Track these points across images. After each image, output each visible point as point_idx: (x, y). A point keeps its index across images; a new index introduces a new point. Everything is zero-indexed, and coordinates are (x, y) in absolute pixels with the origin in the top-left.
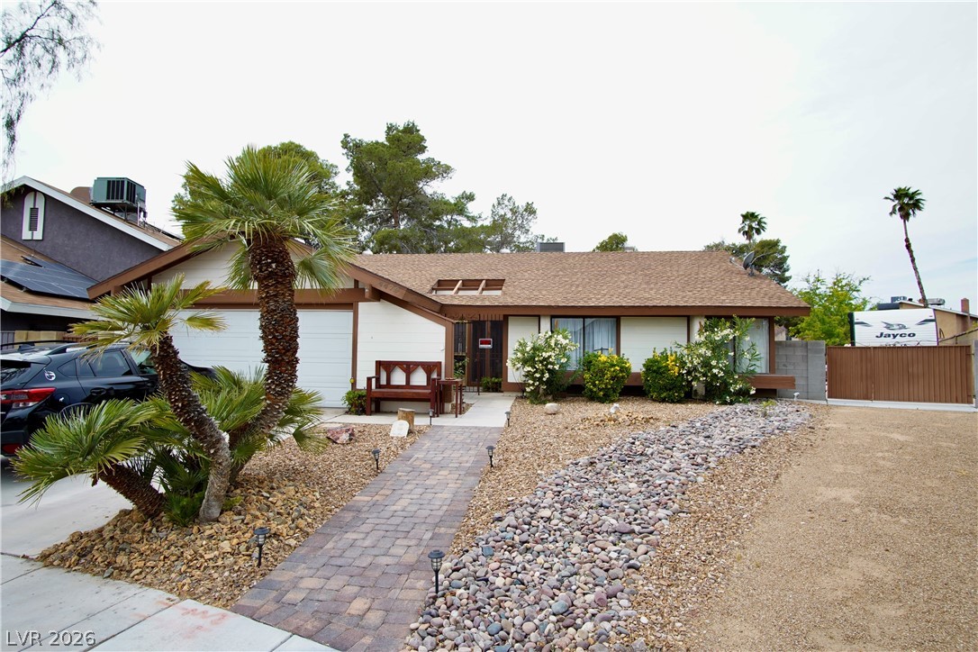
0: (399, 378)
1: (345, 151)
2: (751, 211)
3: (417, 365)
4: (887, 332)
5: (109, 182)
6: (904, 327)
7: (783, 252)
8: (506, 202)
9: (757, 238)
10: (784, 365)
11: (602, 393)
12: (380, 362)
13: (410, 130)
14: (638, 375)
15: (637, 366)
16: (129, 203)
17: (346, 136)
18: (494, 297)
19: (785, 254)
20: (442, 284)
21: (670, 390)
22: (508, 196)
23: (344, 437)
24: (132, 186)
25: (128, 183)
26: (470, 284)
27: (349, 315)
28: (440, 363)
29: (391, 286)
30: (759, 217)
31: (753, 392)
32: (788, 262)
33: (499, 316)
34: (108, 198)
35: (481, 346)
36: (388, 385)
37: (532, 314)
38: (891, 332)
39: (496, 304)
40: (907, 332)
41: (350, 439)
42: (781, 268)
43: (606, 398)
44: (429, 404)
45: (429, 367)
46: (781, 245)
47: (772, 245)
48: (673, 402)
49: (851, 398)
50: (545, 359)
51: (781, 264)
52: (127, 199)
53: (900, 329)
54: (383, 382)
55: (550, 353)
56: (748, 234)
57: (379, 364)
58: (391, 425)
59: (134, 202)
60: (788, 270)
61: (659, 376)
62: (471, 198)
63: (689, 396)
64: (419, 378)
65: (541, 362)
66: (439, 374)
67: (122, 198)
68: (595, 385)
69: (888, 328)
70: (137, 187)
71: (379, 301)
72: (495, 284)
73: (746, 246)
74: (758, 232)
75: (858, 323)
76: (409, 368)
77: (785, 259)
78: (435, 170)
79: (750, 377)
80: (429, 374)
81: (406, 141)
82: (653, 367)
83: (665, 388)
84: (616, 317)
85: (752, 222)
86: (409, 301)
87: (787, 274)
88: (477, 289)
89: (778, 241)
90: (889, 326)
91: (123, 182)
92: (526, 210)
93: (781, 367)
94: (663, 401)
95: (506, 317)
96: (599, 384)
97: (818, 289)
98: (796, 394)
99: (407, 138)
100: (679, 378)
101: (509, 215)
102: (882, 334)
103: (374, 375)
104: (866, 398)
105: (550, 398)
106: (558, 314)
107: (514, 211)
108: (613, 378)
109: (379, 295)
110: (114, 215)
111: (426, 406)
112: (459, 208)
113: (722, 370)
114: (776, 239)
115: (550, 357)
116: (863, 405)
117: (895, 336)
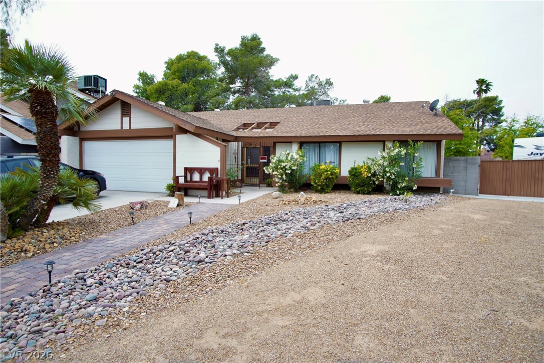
0: (196, 177)
1: (216, 54)
2: (482, 78)
3: (206, 169)
4: (536, 151)
5: (85, 77)
7: (500, 104)
8: (314, 79)
9: (484, 95)
10: (452, 173)
11: (320, 187)
12: (186, 168)
13: (255, 39)
14: (345, 178)
15: (345, 172)
16: (95, 88)
17: (217, 45)
18: (270, 132)
19: (501, 106)
20: (245, 126)
21: (363, 186)
22: (315, 76)
23: (138, 206)
24: (97, 79)
25: (94, 77)
26: (260, 125)
27: (171, 142)
28: (217, 168)
29: (187, 125)
30: (487, 82)
31: (414, 188)
32: (503, 110)
33: (270, 143)
34: (85, 86)
35: (261, 161)
36: (191, 180)
37: (287, 141)
38: (539, 152)
39: (266, 136)
41: (141, 208)
42: (498, 114)
43: (322, 191)
44: (207, 191)
45: (213, 171)
46: (499, 99)
47: (494, 99)
48: (364, 194)
49: (494, 195)
50: (284, 167)
51: (497, 112)
52: (94, 86)
54: (189, 179)
55: (286, 164)
56: (479, 93)
57: (186, 169)
58: (169, 202)
59: (98, 87)
60: (503, 116)
61: (356, 178)
62: (296, 77)
63: (379, 189)
64: (206, 177)
65: (282, 169)
66: (217, 175)
67: (91, 85)
68: (316, 183)
69: (537, 149)
70: (99, 79)
71: (186, 134)
72: (273, 125)
73: (475, 101)
74: (486, 92)
75: (516, 146)
76: (201, 171)
77: (501, 109)
78: (271, 62)
79: (419, 179)
80: (211, 174)
81: (252, 46)
82: (354, 172)
83: (358, 185)
84: (339, 142)
85: (483, 85)
86: (201, 133)
87: (502, 118)
88: (261, 128)
89: (497, 97)
91: (91, 77)
92: (326, 84)
93: (450, 174)
94: (358, 193)
95: (275, 143)
96: (318, 182)
97: (513, 126)
98: (452, 191)
99: (254, 43)
100: (368, 179)
101: (317, 86)
102: (532, 153)
103: (183, 175)
104: (505, 194)
105: (292, 190)
106: (304, 143)
107: (320, 84)
108: (326, 179)
109: (184, 131)
110: (90, 95)
111: (206, 193)
112: (288, 84)
113: (394, 174)
114: (495, 95)
115: (286, 166)
116: (495, 198)
117: (541, 154)
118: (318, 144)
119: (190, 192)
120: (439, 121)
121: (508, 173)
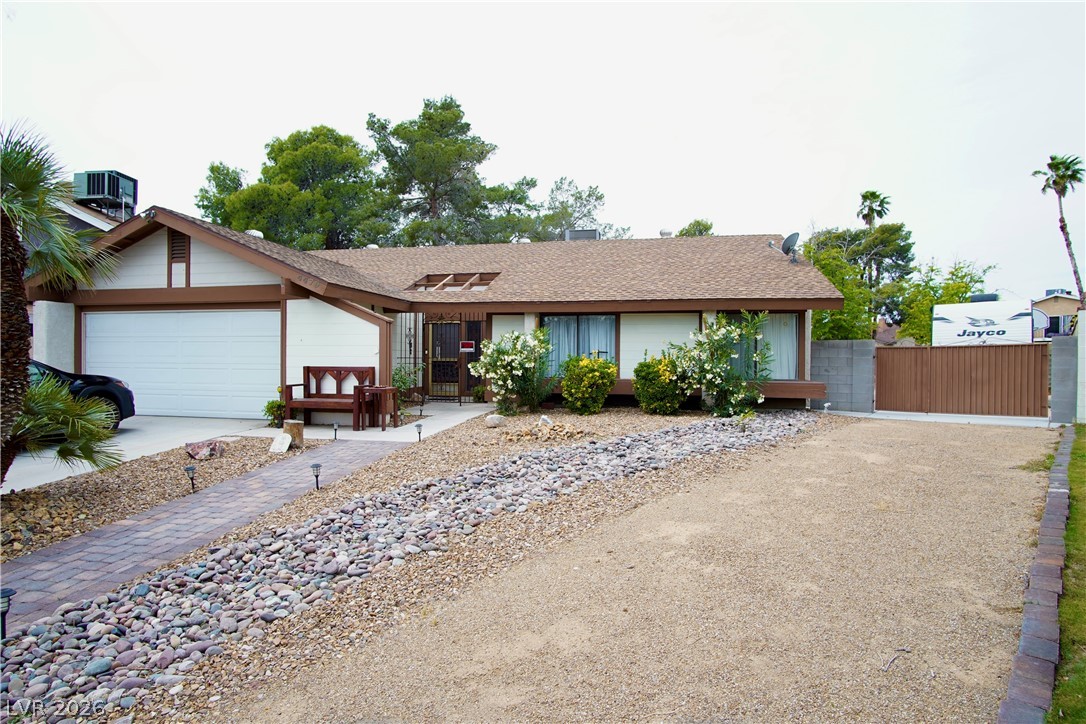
0: (329, 386)
1: (371, 133)
2: (872, 190)
3: (349, 371)
4: (970, 329)
5: (89, 175)
6: (993, 323)
7: (907, 239)
8: (565, 187)
9: (878, 222)
10: (826, 370)
11: (579, 403)
12: (308, 367)
13: (449, 105)
14: (627, 382)
15: (627, 372)
16: (111, 198)
17: (372, 116)
18: (480, 293)
19: (910, 241)
20: (430, 280)
21: (662, 400)
22: (568, 180)
23: (205, 452)
24: (115, 178)
25: (109, 176)
26: (459, 279)
27: (276, 315)
28: (373, 368)
29: (310, 281)
30: (882, 197)
31: (760, 401)
32: (913, 250)
33: (480, 315)
34: (89, 193)
35: (462, 350)
36: (319, 393)
37: (514, 311)
38: (976, 329)
39: (473, 300)
40: (996, 329)
41: (211, 455)
42: (905, 258)
43: (584, 409)
44: (352, 415)
45: (364, 374)
46: (906, 229)
47: (895, 230)
48: (665, 414)
49: (902, 410)
50: (509, 364)
51: (903, 252)
52: (109, 194)
53: (987, 325)
54: (313, 391)
55: (514, 357)
56: (868, 218)
57: (308, 370)
58: (272, 440)
59: (117, 197)
60: (912, 260)
61: (648, 383)
62: (532, 184)
63: (692, 405)
64: (350, 385)
65: (504, 367)
66: (373, 382)
67: (103, 193)
68: (571, 395)
69: (973, 325)
70: (121, 179)
71: (308, 298)
72: (486, 278)
73: (864, 232)
74: (880, 215)
75: (937, 319)
76: (340, 374)
77: (908, 248)
78: (481, 152)
79: (766, 385)
80: (361, 380)
81: (443, 121)
82: (646, 373)
83: (654, 398)
84: (614, 314)
85: (872, 203)
87: (912, 265)
88: (462, 285)
89: (902, 226)
90: (974, 322)
91: (103, 175)
92: (589, 196)
93: (823, 372)
94: (654, 412)
95: (490, 316)
96: (576, 392)
97: (931, 280)
98: (826, 405)
99: (448, 114)
100: (671, 386)
101: (571, 201)
102: (965, 332)
103: (302, 382)
104: (920, 409)
105: (525, 409)
106: (546, 314)
107: (578, 197)
108: (591, 386)
109: (303, 293)
110: (100, 212)
111: (349, 419)
112: (516, 196)
113: (720, 376)
114: (900, 223)
115: (513, 361)
116: (904, 418)
117: (980, 335)
118: (575, 317)
119: (318, 417)
120: (801, 274)
121: (925, 369)
